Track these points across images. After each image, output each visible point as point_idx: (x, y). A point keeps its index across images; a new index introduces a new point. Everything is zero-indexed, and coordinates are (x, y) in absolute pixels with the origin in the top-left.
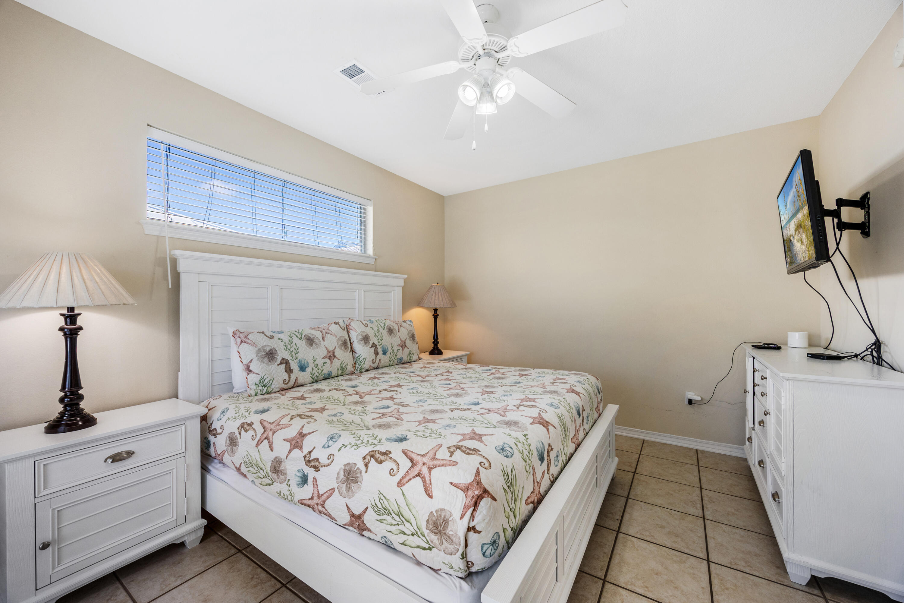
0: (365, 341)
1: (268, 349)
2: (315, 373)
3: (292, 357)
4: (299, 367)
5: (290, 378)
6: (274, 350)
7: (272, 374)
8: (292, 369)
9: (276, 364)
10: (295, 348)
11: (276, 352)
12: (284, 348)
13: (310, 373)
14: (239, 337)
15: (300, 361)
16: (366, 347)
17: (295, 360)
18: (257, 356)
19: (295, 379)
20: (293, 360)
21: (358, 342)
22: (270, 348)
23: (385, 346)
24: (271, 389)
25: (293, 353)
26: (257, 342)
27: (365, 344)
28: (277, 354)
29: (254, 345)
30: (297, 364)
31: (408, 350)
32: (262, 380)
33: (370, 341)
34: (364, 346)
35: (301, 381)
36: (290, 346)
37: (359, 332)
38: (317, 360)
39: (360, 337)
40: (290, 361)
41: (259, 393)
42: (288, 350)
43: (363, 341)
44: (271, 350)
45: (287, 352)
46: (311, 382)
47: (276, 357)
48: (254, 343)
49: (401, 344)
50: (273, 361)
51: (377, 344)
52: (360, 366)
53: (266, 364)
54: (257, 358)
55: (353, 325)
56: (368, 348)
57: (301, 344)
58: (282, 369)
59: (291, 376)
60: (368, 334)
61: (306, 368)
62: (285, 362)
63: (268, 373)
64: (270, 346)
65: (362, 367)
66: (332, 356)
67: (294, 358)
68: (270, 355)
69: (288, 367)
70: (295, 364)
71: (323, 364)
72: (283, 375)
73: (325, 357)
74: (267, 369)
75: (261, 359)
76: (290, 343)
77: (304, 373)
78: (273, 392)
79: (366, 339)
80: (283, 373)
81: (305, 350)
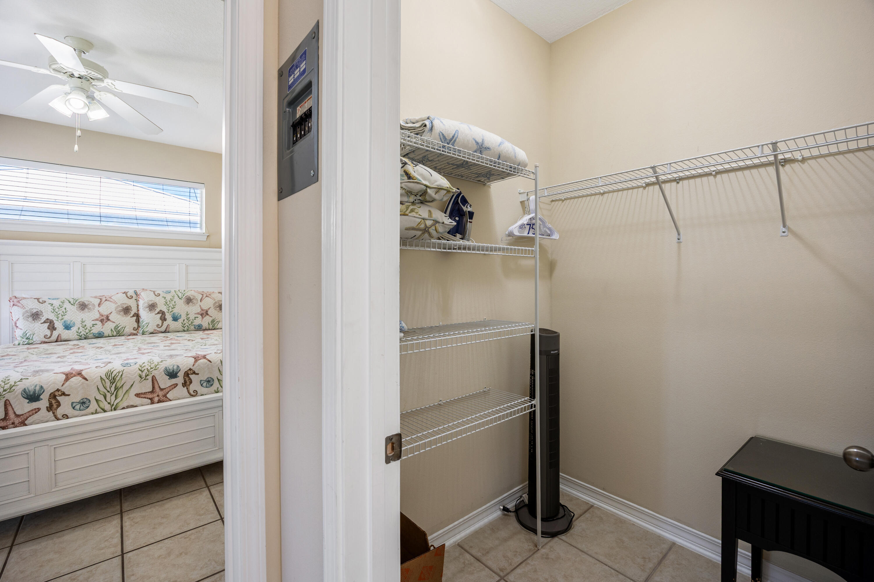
0: (150, 308)
1: (35, 311)
2: (81, 332)
3: (57, 318)
4: (64, 326)
5: (51, 335)
6: (39, 312)
7: (34, 330)
8: (56, 328)
9: (40, 322)
10: (63, 311)
11: (41, 313)
12: (51, 311)
13: (75, 332)
14: (13, 301)
15: (65, 322)
16: (150, 313)
17: (60, 321)
18: (23, 316)
19: (58, 335)
20: (58, 321)
21: (143, 309)
22: (37, 310)
23: (176, 314)
24: (33, 342)
25: (60, 315)
26: (27, 305)
27: (150, 311)
28: (42, 315)
29: (23, 307)
30: (61, 324)
31: (211, 319)
32: (25, 334)
33: (157, 308)
34: (148, 312)
35: (64, 337)
36: (58, 310)
37: (146, 300)
38: (86, 321)
39: (146, 305)
40: (55, 322)
41: (21, 343)
42: (55, 312)
43: (148, 308)
44: (37, 312)
45: (54, 314)
46: (78, 339)
47: (40, 317)
48: (24, 306)
49: (200, 313)
50: (36, 320)
51: (166, 312)
52: (143, 329)
53: (30, 322)
54: (23, 317)
55: (143, 294)
56: (153, 314)
57: (71, 308)
58: (45, 327)
59: (53, 333)
60: (156, 303)
61: (71, 327)
62: (49, 321)
63: (30, 329)
64: (38, 309)
65: (144, 330)
66: (104, 319)
67: (59, 319)
68: (35, 316)
69: (52, 325)
70: (59, 324)
71: (93, 325)
72: (46, 331)
73: (97, 320)
74: (30, 326)
75: (26, 318)
76: (59, 307)
77: (69, 331)
78: (33, 343)
79: (152, 307)
80: (45, 330)
81: (73, 313)
